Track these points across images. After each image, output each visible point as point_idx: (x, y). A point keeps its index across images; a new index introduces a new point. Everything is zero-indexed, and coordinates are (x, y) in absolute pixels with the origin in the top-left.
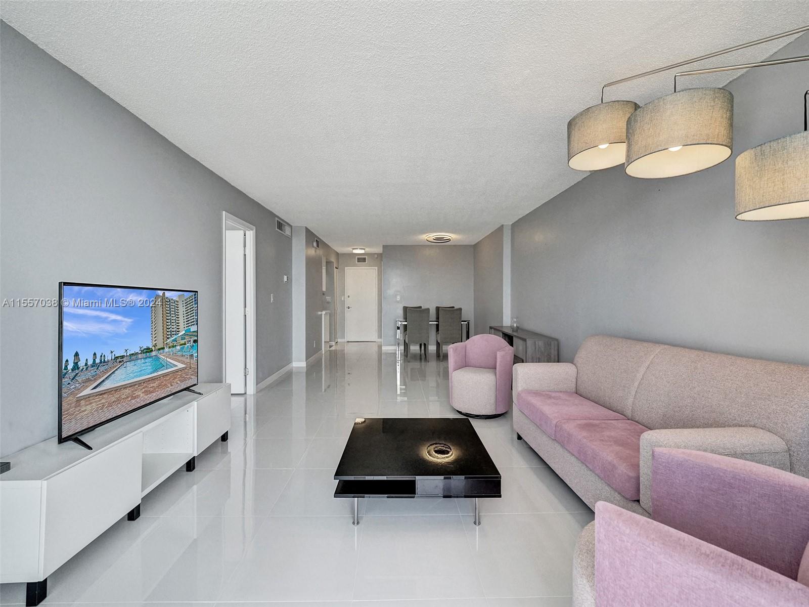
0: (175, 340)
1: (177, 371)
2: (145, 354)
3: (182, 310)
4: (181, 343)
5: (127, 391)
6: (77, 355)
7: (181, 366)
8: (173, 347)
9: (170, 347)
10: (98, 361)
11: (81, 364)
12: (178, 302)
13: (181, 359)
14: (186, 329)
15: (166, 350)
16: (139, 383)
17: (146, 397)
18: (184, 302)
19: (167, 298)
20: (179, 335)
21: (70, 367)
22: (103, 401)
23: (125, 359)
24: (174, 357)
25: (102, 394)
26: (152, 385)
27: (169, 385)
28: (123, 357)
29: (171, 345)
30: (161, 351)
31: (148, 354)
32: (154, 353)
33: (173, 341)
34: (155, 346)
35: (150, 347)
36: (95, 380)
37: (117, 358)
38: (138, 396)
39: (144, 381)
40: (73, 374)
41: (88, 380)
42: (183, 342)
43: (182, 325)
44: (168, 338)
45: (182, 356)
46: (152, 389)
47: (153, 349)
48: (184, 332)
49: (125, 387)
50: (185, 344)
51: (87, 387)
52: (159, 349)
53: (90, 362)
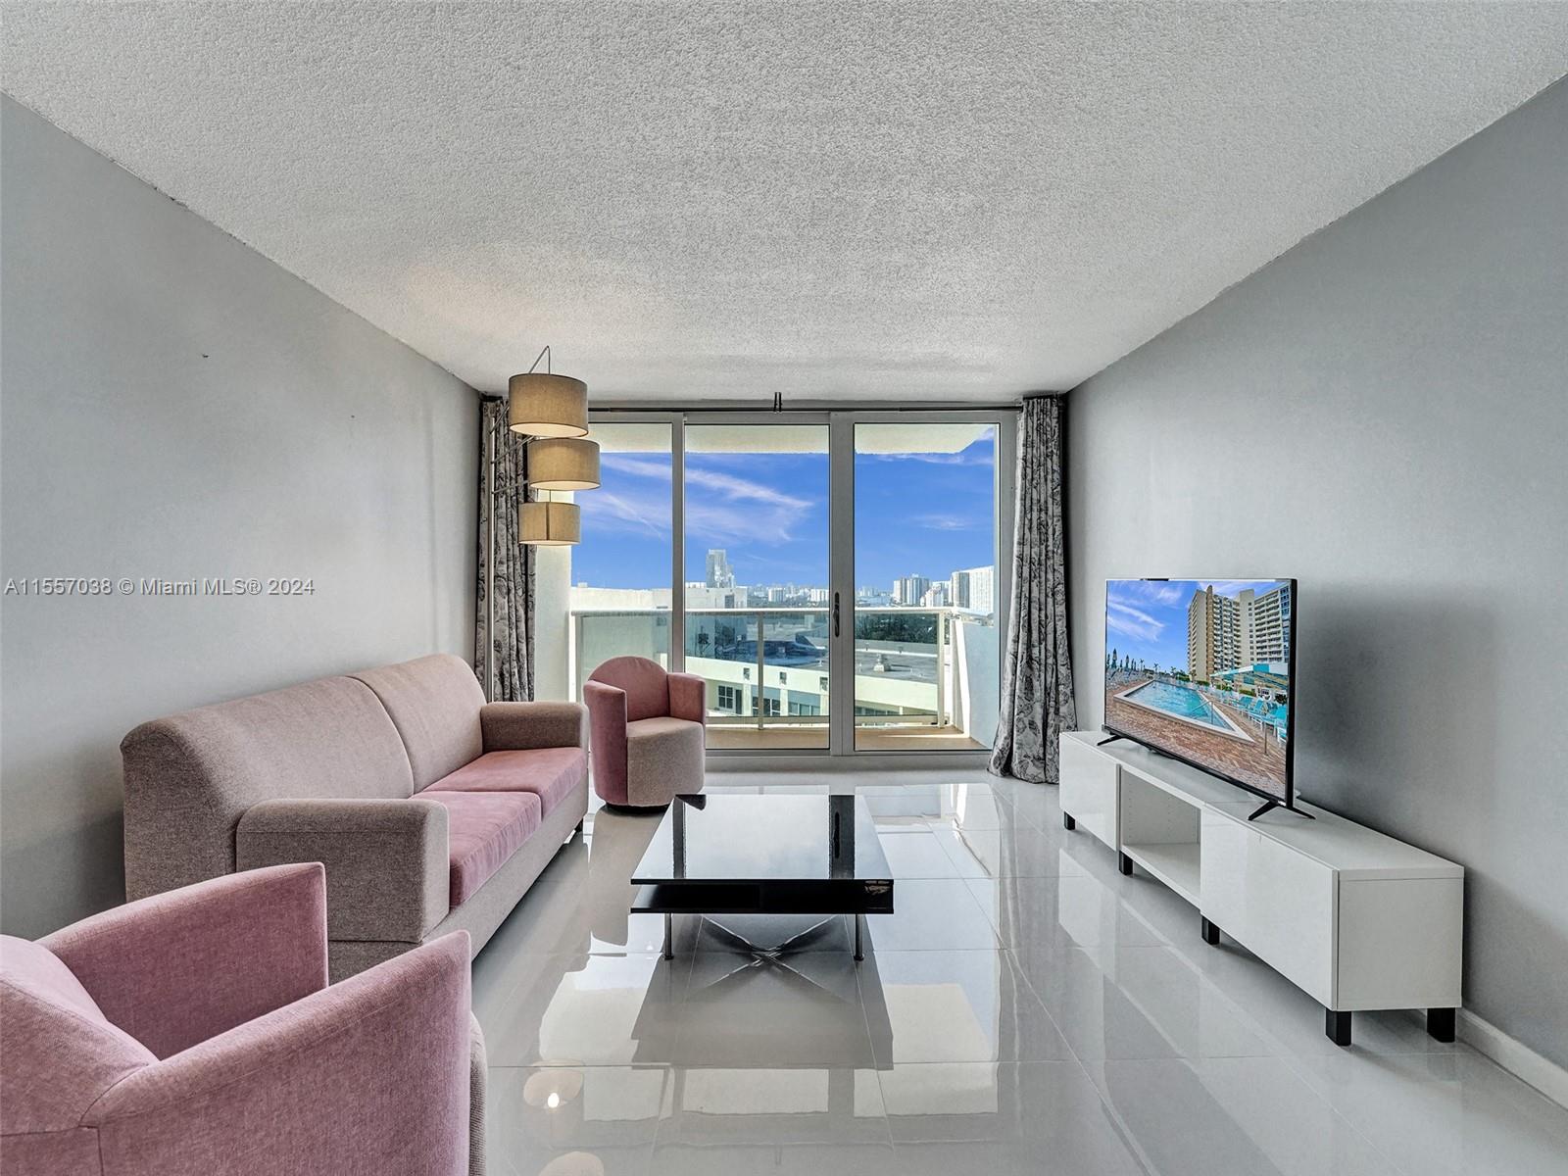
0: (1229, 677)
1: (1233, 740)
2: (1178, 681)
3: (1247, 622)
4: (1243, 689)
5: (1156, 722)
6: (1115, 652)
7: (1240, 733)
8: (1225, 688)
9: (1219, 687)
10: (1130, 667)
11: (1118, 664)
12: (1238, 604)
13: (1241, 719)
14: (1256, 662)
15: (1212, 689)
16: (1172, 721)
17: (1179, 748)
18: (1253, 606)
19: (1216, 596)
20: (1240, 671)
21: (1111, 662)
22: (1132, 716)
23: (1154, 676)
24: (1227, 707)
25: (1133, 707)
26: (1189, 736)
27: (1217, 757)
28: (1152, 672)
29: (1221, 683)
30: (1203, 687)
31: (1182, 682)
32: (1191, 685)
33: (1226, 677)
34: (1194, 674)
35: (1187, 674)
36: (1127, 687)
37: (1146, 671)
38: (1168, 739)
39: (1178, 722)
40: (1112, 671)
41: (1121, 684)
42: (1248, 687)
43: (1245, 654)
44: (1216, 669)
45: (1246, 715)
46: (1186, 742)
47: (1190, 676)
48: (1251, 668)
49: (1154, 714)
50: (1253, 694)
51: (1121, 691)
52: (1200, 683)
53: (1124, 665)
